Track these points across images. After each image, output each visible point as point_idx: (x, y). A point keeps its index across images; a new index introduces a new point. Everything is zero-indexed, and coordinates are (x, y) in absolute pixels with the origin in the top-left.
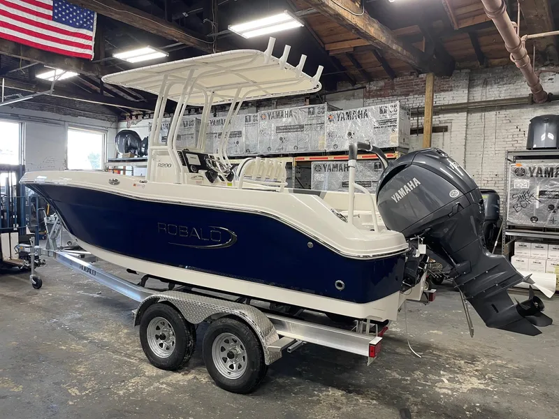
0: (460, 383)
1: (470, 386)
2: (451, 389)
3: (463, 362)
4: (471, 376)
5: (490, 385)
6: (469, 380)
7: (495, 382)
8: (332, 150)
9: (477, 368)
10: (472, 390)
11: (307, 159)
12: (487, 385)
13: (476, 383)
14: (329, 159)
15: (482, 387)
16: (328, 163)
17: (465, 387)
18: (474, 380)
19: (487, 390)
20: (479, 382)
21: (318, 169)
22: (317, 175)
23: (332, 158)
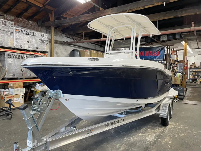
8: (19, 47)
11: (3, 50)
14: (17, 52)
16: (15, 54)
21: (9, 56)
22: (9, 60)
23: (19, 52)
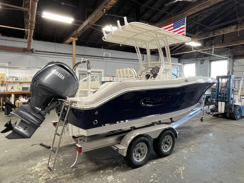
0: (42, 165)
1: (38, 165)
2: (44, 161)
3: (51, 178)
4: (41, 171)
5: (30, 171)
6: (40, 168)
7: (29, 174)
9: (42, 178)
10: (36, 164)
12: (31, 170)
13: (37, 168)
15: (33, 168)
17: (39, 164)
18: (38, 170)
19: (30, 168)
20: (36, 170)
